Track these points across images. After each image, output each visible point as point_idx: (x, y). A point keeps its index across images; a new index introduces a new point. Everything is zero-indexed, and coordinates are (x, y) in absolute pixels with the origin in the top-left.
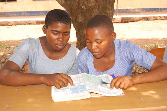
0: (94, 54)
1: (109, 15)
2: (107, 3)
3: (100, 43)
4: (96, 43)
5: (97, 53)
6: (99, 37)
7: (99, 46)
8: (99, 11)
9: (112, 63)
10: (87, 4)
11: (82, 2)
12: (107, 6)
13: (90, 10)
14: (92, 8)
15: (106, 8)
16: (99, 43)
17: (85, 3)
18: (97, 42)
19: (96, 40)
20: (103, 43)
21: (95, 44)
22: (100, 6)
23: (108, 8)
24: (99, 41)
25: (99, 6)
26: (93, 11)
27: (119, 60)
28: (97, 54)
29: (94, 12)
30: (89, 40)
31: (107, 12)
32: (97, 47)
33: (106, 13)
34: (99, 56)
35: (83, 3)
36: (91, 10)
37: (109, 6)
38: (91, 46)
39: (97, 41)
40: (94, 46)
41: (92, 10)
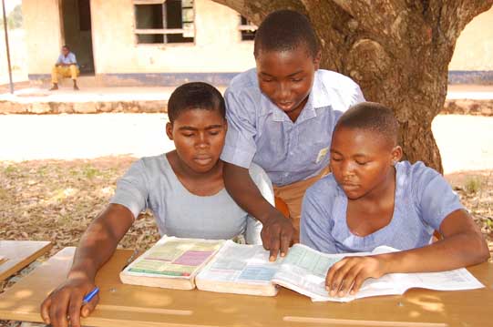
0: (346, 187)
1: (429, 96)
2: (426, 61)
3: (364, 164)
4: (354, 162)
5: (353, 185)
6: (363, 152)
7: (360, 171)
8: (400, 86)
9: (386, 217)
10: (365, 65)
11: (352, 60)
12: (423, 72)
13: (373, 83)
14: (378, 77)
15: (421, 78)
16: (361, 164)
17: (359, 64)
18: (357, 162)
19: (356, 158)
20: (370, 166)
21: (351, 166)
22: (404, 70)
23: (428, 79)
24: (362, 160)
25: (400, 70)
26: (381, 84)
27: (403, 209)
28: (353, 188)
29: (386, 88)
30: (340, 154)
31: (423, 88)
32: (355, 171)
33: (420, 92)
34: (355, 194)
35: (354, 63)
36: (376, 83)
37: (429, 72)
38: (342, 168)
39: (358, 159)
40: (348, 169)
41: (379, 81)
